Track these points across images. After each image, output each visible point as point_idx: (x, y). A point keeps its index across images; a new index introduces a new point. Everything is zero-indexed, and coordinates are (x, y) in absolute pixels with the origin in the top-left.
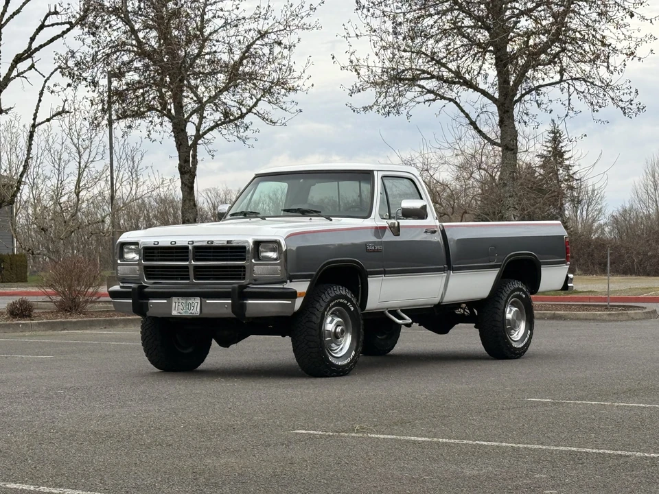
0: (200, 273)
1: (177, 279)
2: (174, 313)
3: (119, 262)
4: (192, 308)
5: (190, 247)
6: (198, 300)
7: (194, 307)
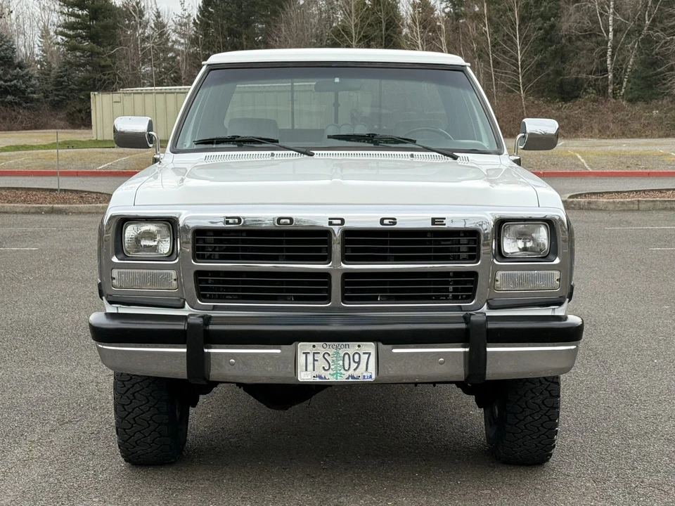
0: (357, 287)
1: (285, 299)
2: (304, 376)
3: (115, 259)
4: (354, 365)
5: (337, 230)
6: (370, 347)
7: (359, 363)
